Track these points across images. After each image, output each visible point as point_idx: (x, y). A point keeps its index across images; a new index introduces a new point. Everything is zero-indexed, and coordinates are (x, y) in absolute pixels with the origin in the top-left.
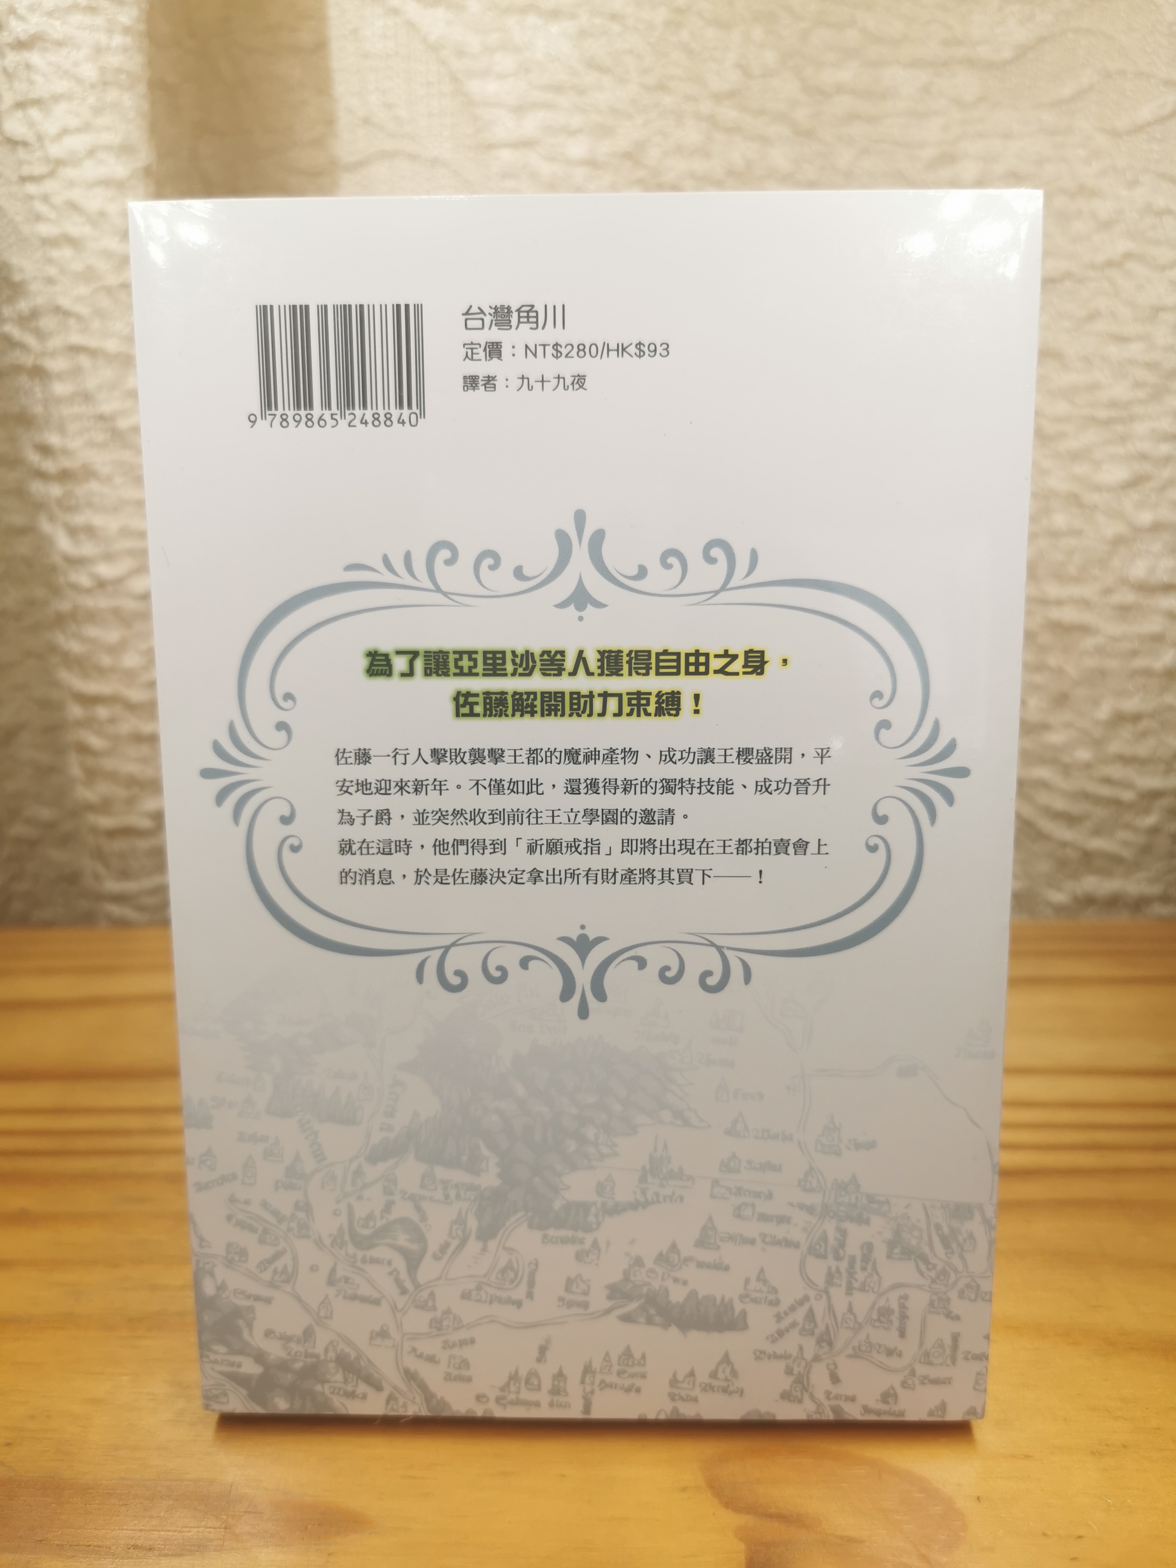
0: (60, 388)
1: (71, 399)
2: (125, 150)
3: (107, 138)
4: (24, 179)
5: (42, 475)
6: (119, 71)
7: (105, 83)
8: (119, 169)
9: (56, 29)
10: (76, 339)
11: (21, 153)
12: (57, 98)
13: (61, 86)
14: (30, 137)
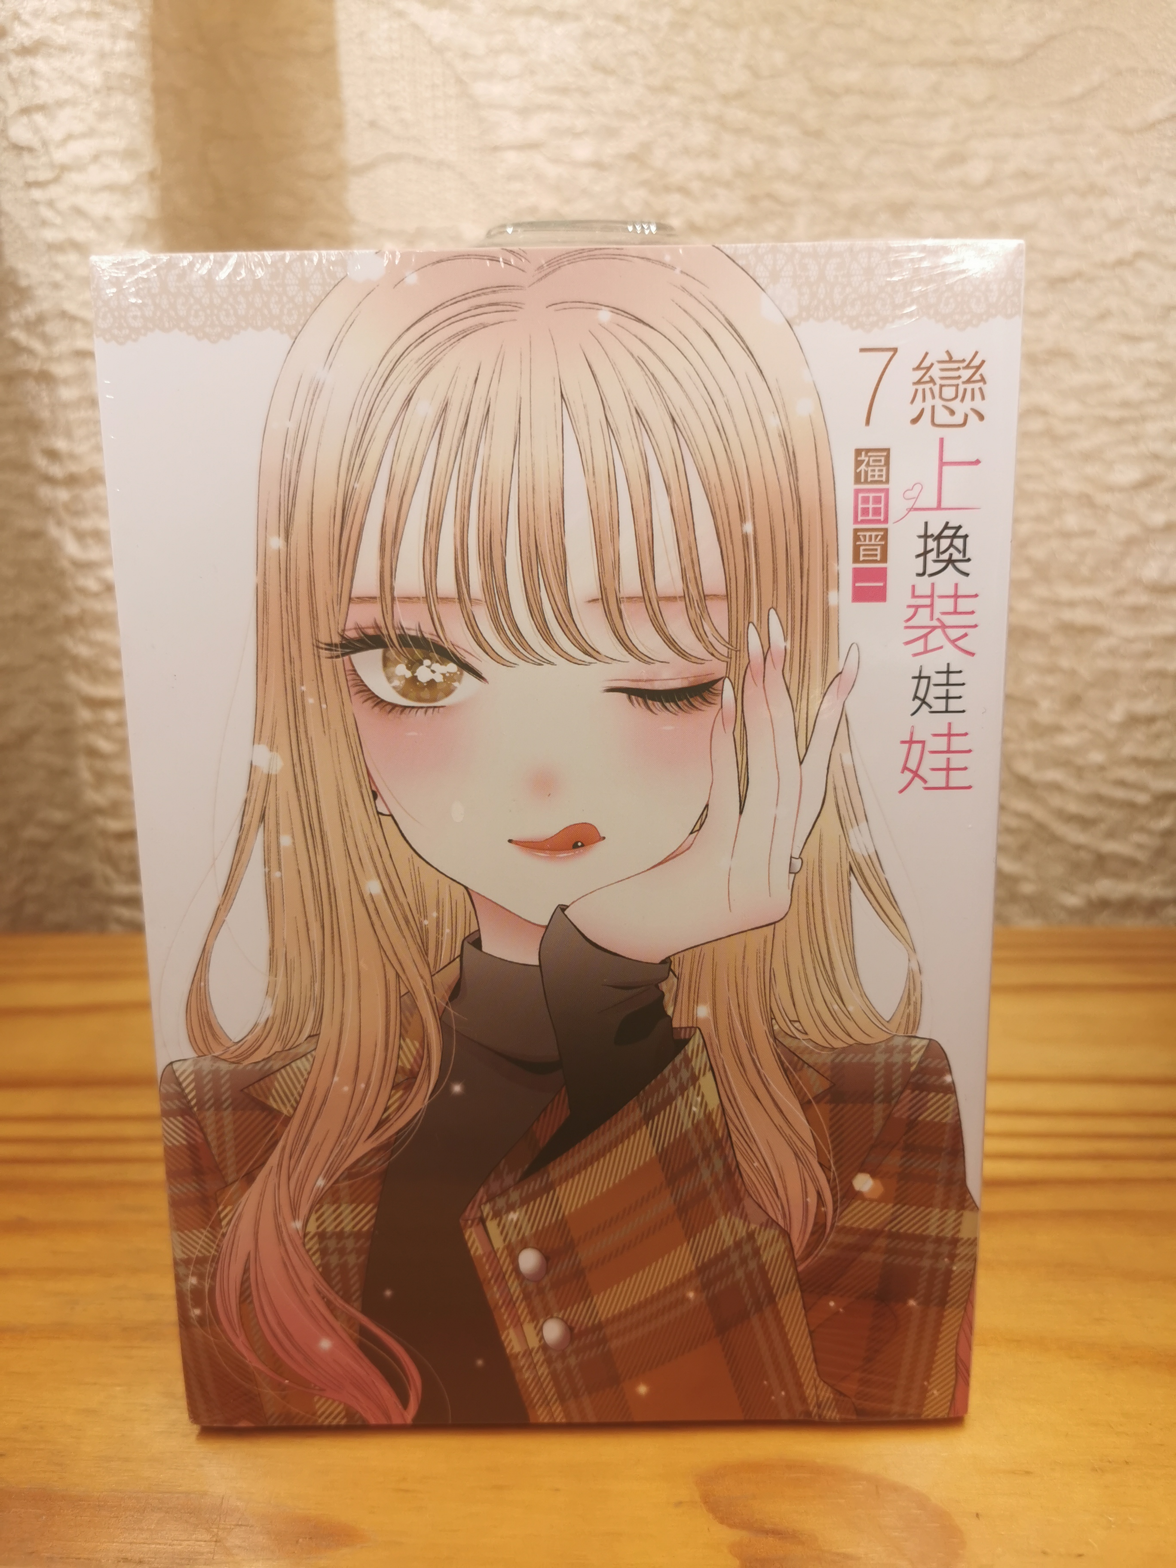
0: (67, 393)
1: (77, 404)
2: (130, 155)
3: (111, 143)
4: (29, 185)
5: (50, 480)
6: (123, 75)
7: (109, 89)
8: (124, 174)
9: (61, 34)
10: (81, 344)
11: (27, 159)
12: (61, 104)
13: (66, 91)
14: (35, 143)
